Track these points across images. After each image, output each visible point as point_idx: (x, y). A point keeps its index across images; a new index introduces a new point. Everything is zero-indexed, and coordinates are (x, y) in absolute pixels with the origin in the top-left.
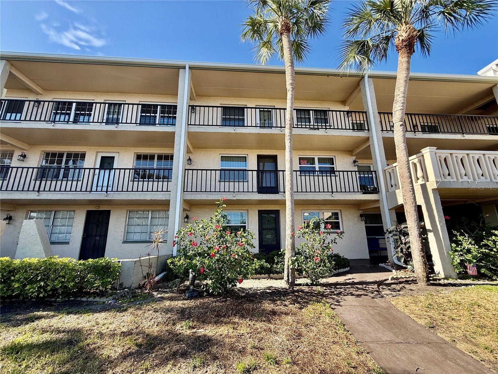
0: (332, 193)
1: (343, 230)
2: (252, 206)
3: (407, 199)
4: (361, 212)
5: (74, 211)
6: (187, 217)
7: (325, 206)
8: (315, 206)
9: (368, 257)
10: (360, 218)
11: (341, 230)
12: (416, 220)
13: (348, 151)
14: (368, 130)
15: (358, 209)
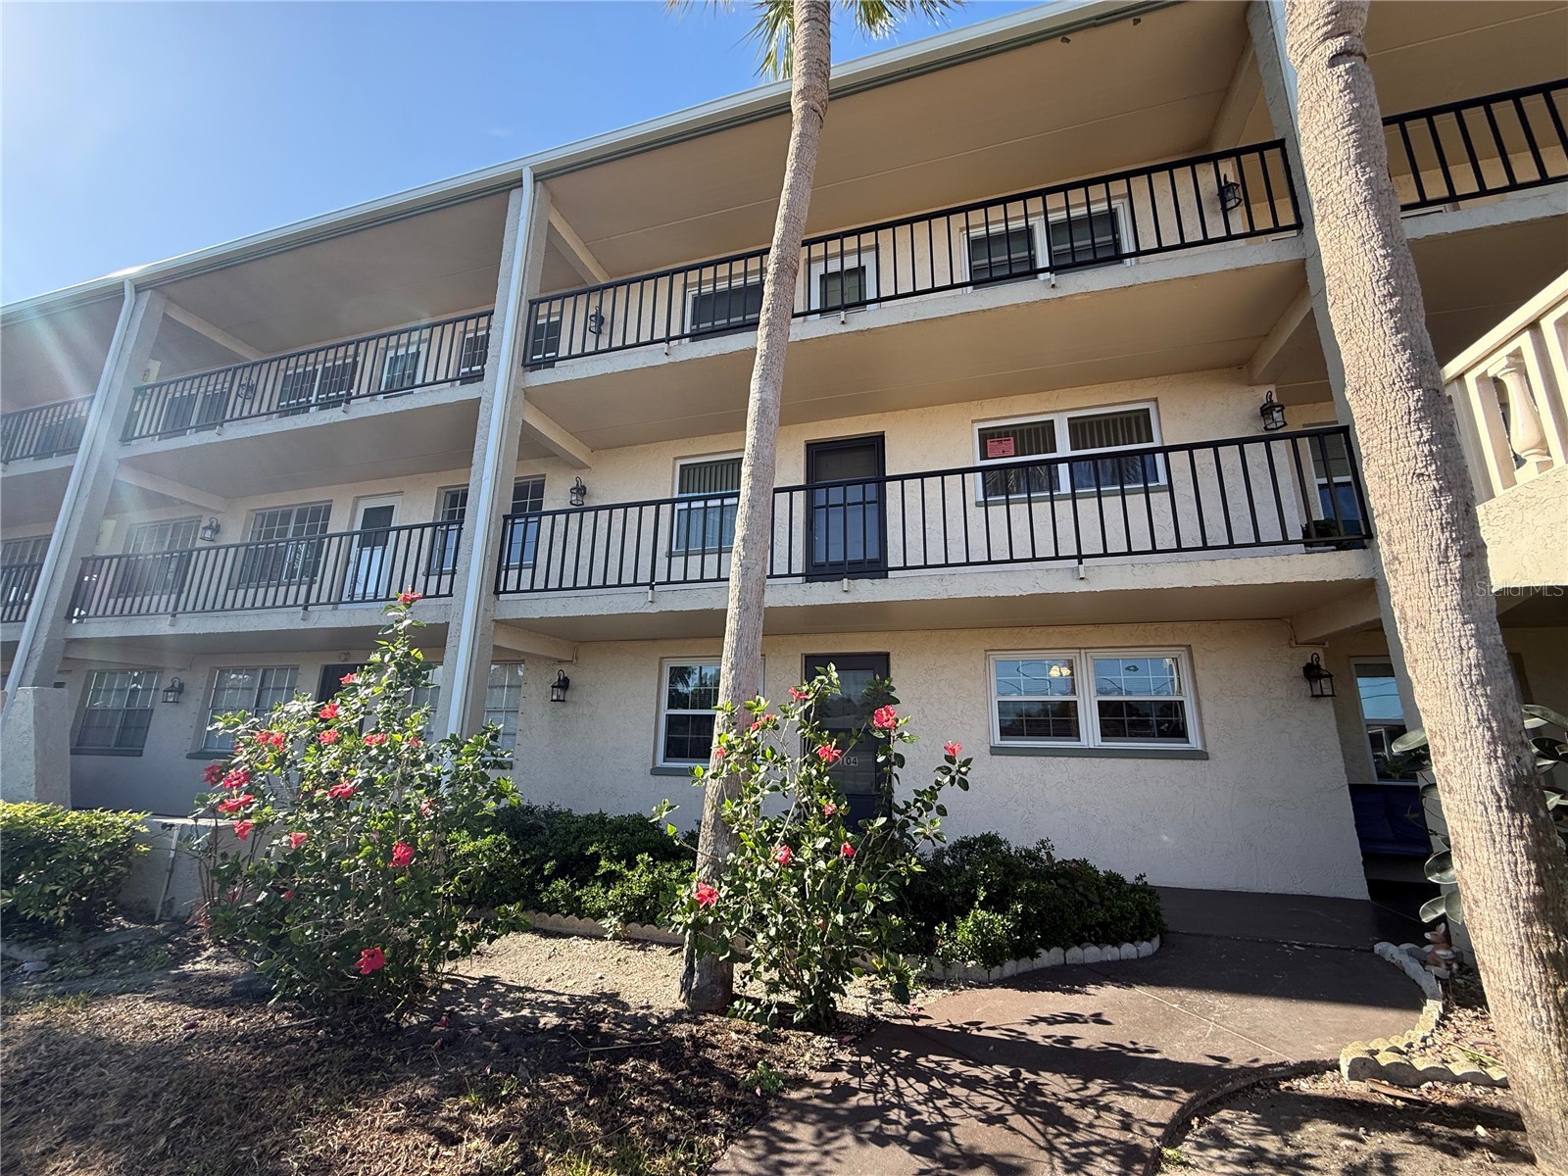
0: (1080, 563)
1: (1205, 745)
2: (781, 638)
3: (1396, 534)
4: (1306, 655)
5: (295, 668)
6: (564, 684)
7: (1104, 629)
8: (1051, 629)
9: (1359, 890)
10: (1305, 685)
11: (1194, 742)
12: (1483, 682)
13: (1230, 367)
14: (1299, 226)
15: (1294, 641)
